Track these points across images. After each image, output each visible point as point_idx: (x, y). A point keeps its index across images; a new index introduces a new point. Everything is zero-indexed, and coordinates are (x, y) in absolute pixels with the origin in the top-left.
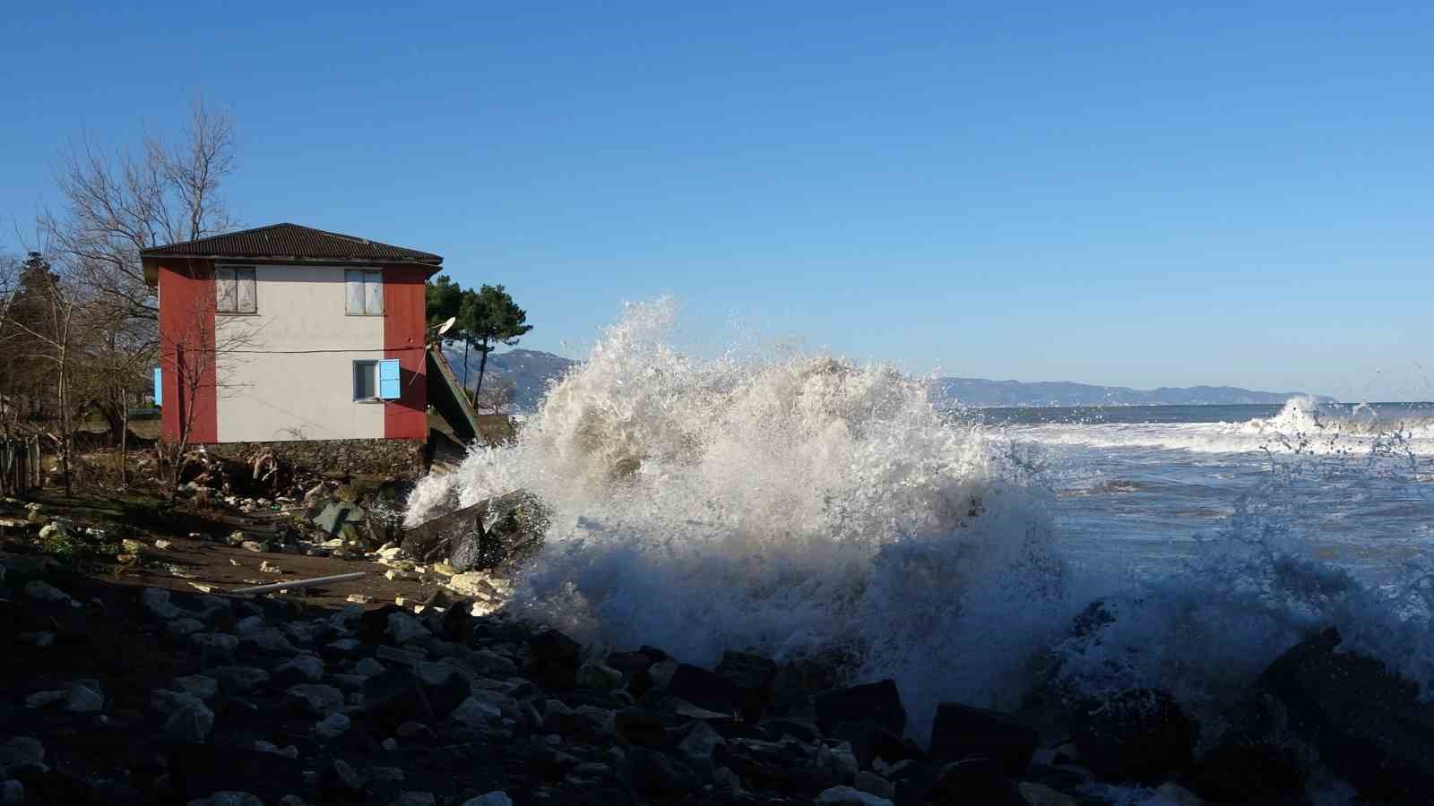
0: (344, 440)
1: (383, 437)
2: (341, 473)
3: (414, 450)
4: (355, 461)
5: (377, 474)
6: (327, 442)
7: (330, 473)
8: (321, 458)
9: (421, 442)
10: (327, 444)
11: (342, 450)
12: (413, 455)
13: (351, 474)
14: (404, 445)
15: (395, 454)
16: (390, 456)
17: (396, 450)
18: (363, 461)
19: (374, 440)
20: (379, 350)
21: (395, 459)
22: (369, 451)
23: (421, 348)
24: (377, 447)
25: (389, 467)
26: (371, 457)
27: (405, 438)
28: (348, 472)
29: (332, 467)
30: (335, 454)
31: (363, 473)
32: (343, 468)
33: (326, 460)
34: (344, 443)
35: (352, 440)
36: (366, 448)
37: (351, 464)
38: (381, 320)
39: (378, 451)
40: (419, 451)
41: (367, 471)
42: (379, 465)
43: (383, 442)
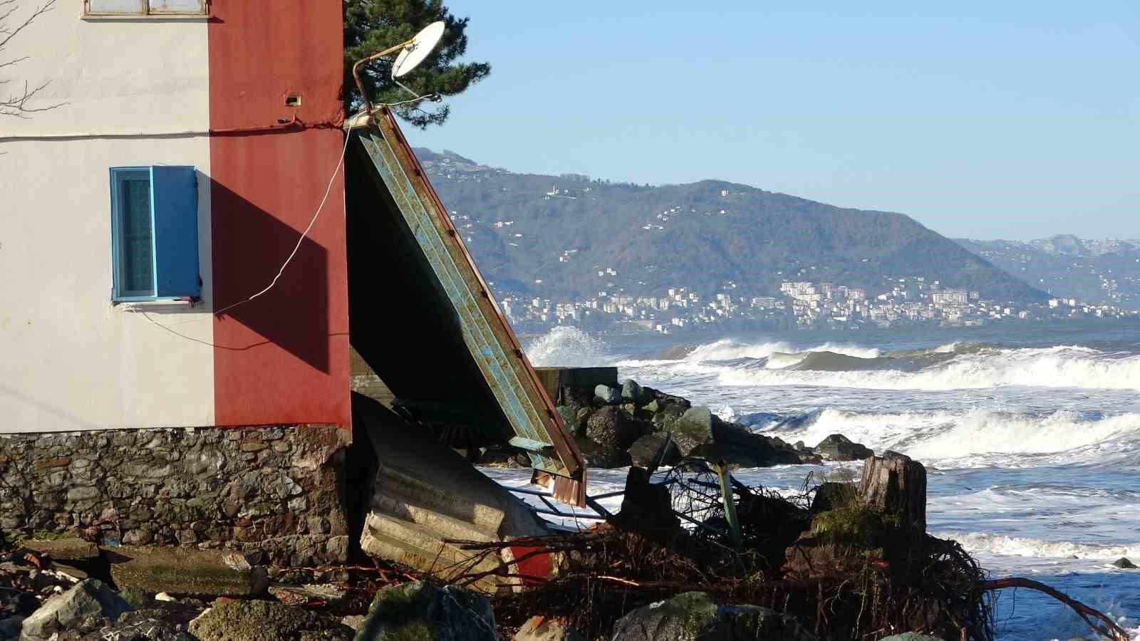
0: (85, 433)
1: (211, 422)
2: (81, 544)
3: (310, 464)
4: (118, 502)
5: (195, 546)
6: (29, 440)
7: (44, 543)
8: (15, 491)
9: (333, 438)
10: (30, 446)
11: (80, 465)
12: (306, 483)
13: (110, 545)
14: (279, 447)
15: (251, 477)
16: (234, 483)
17: (254, 464)
18: (151, 502)
19: (179, 433)
20: (191, 135)
21: (250, 495)
22: (166, 470)
23: (329, 125)
24: (191, 456)
25: (230, 520)
26: (173, 487)
27: (283, 427)
28: (98, 537)
29: (49, 524)
30: (56, 479)
31: (149, 540)
32: (83, 526)
33: (29, 501)
34: (85, 440)
35: (111, 435)
36: (154, 460)
37: (109, 512)
38: (199, 33)
39: (194, 468)
40: (324, 467)
41: (162, 535)
42: (200, 514)
43: (208, 439)
